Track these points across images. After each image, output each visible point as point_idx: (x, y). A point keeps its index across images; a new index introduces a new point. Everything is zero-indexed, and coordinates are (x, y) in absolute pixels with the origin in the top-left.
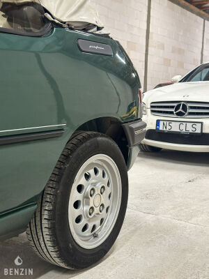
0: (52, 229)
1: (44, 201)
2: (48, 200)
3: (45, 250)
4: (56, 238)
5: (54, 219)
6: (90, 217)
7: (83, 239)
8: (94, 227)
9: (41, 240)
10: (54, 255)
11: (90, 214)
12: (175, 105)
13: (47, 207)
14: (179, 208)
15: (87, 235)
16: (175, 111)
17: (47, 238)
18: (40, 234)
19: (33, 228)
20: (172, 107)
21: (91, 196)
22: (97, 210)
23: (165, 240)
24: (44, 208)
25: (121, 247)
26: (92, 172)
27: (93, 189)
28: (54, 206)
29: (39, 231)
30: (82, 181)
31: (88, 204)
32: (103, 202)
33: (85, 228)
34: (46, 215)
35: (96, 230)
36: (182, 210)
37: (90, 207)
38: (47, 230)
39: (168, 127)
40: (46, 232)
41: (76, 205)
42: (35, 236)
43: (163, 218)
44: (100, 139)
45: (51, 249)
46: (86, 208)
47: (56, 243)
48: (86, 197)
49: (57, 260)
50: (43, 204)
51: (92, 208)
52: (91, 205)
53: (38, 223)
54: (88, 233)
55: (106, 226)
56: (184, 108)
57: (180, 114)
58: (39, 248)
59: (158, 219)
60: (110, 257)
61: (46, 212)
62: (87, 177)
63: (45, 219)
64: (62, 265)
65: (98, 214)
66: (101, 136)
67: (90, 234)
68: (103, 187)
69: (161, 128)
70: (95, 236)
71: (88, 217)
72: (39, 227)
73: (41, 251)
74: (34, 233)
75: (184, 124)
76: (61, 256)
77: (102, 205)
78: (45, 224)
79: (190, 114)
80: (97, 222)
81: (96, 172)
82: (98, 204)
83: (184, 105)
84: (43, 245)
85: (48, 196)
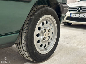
0: (26, 44)
1: (23, 32)
2: (25, 32)
3: (24, 53)
4: (28, 48)
5: (27, 40)
6: (44, 41)
7: (40, 50)
8: (45, 46)
9: (22, 49)
10: (27, 55)
11: (44, 40)
12: (77, 8)
13: (24, 34)
14: (79, 42)
15: (42, 48)
16: (77, 10)
17: (24, 48)
18: (21, 46)
19: (19, 44)
20: (76, 9)
21: (44, 32)
22: (47, 39)
23: (74, 53)
24: (23, 35)
25: (57, 54)
26: (45, 22)
27: (45, 29)
28: (27, 34)
29: (21, 45)
30: (41, 25)
31: (43, 35)
32: (49, 35)
33: (41, 45)
34: (23, 38)
35: (46, 47)
36: (80, 43)
37: (44, 37)
38: (24, 44)
39: (75, 16)
40: (24, 45)
41: (38, 35)
42: (19, 47)
43: (73, 45)
44: (49, 8)
45: (26, 53)
46: (42, 37)
47: (28, 50)
48: (42, 33)
49: (29, 58)
50: (23, 33)
51: (45, 37)
52: (44, 36)
53: (20, 42)
54: (43, 47)
55: (50, 46)
56: (81, 9)
57: (79, 11)
58: (21, 53)
59: (71, 45)
60: (52, 58)
61: (24, 37)
62: (43, 24)
63: (23, 40)
64: (31, 60)
65: (47, 40)
66: (49, 7)
67: (44, 48)
68: (50, 29)
69: (72, 16)
70: (46, 49)
71: (43, 41)
72: (21, 43)
73: (22, 54)
74: (19, 46)
75: (81, 14)
76: (30, 56)
77: (49, 37)
78: (23, 42)
79: (83, 11)
80: (47, 44)
81: (47, 22)
82: (47, 36)
83: (80, 8)
84: (23, 51)
85: (25, 30)
